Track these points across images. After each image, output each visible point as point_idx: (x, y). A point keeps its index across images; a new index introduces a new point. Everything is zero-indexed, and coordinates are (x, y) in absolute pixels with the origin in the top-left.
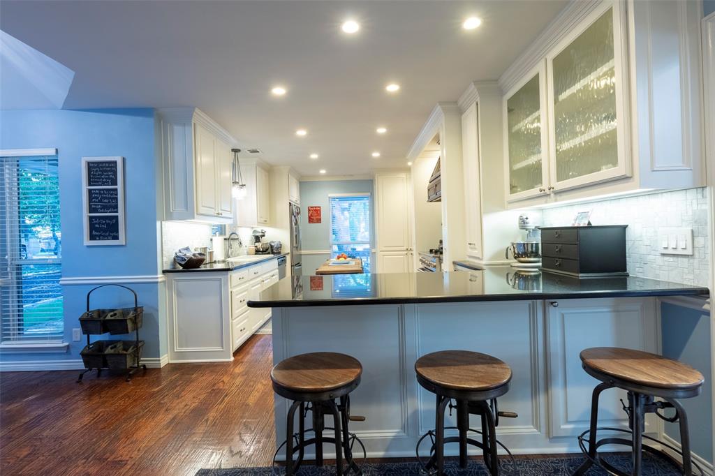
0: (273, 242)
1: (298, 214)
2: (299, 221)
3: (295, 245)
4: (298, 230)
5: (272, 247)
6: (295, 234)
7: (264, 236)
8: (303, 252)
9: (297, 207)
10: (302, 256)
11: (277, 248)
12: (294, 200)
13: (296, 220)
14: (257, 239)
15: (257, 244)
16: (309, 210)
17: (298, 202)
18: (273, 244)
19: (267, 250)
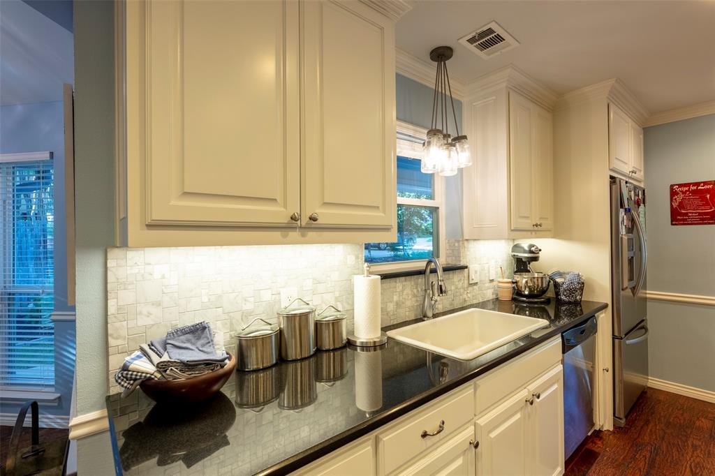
0: (561, 274)
1: (638, 204)
2: (641, 220)
3: (626, 283)
4: (636, 245)
5: (556, 285)
6: (626, 255)
7: (536, 259)
8: (651, 293)
9: (635, 188)
10: (648, 304)
11: (571, 291)
12: (626, 169)
13: (633, 220)
14: (521, 265)
15: (517, 278)
16: (673, 193)
17: (640, 175)
18: (559, 280)
19: (544, 291)
